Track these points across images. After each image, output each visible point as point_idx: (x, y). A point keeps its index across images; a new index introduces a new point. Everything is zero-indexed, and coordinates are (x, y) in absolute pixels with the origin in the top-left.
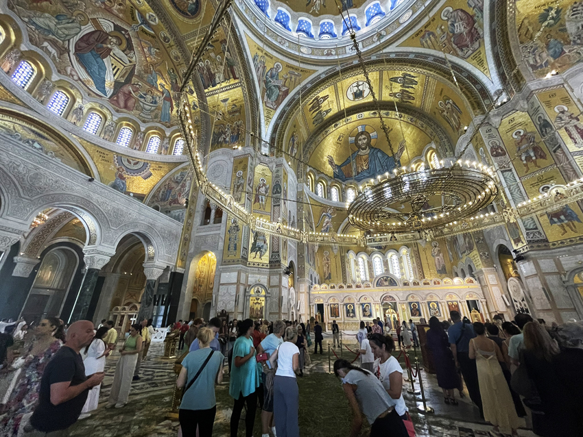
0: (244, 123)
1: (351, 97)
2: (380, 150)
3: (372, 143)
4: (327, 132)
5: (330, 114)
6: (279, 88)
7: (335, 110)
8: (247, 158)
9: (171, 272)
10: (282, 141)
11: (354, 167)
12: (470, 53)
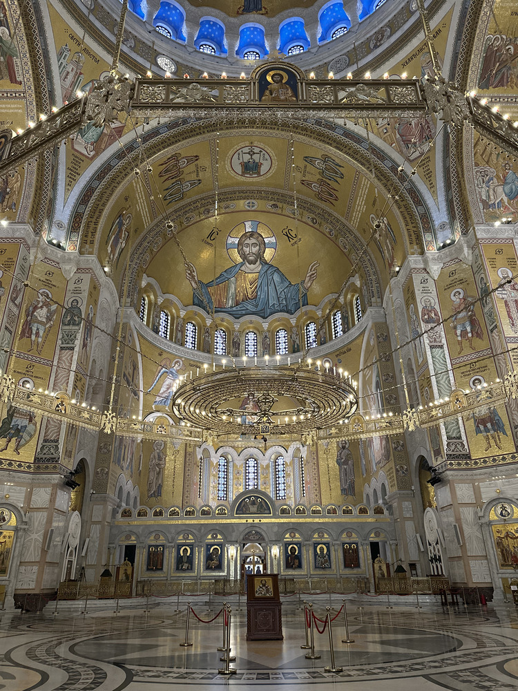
1: (239, 169)
2: (277, 270)
3: (268, 254)
4: (189, 219)
7: (207, 185)
8: (18, 248)
11: (232, 290)
12: (417, 154)
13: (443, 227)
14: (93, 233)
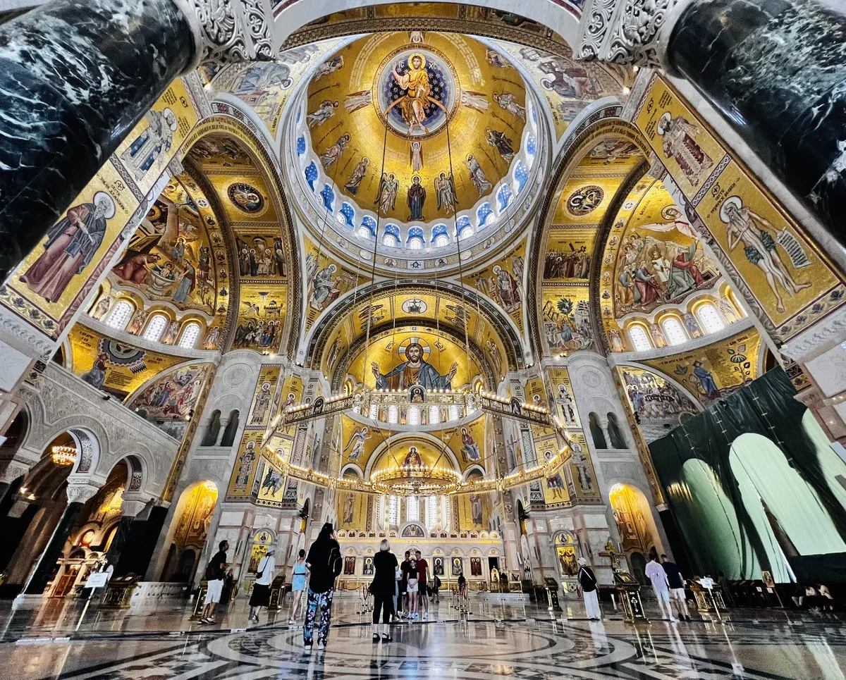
0: (282, 325)
1: (407, 310)
2: (431, 366)
3: (424, 358)
4: (375, 338)
5: (381, 321)
6: (330, 290)
7: (387, 318)
8: (279, 369)
9: (155, 507)
10: (322, 350)
11: (401, 379)
12: (512, 310)
13: (528, 354)
14: (320, 357)
